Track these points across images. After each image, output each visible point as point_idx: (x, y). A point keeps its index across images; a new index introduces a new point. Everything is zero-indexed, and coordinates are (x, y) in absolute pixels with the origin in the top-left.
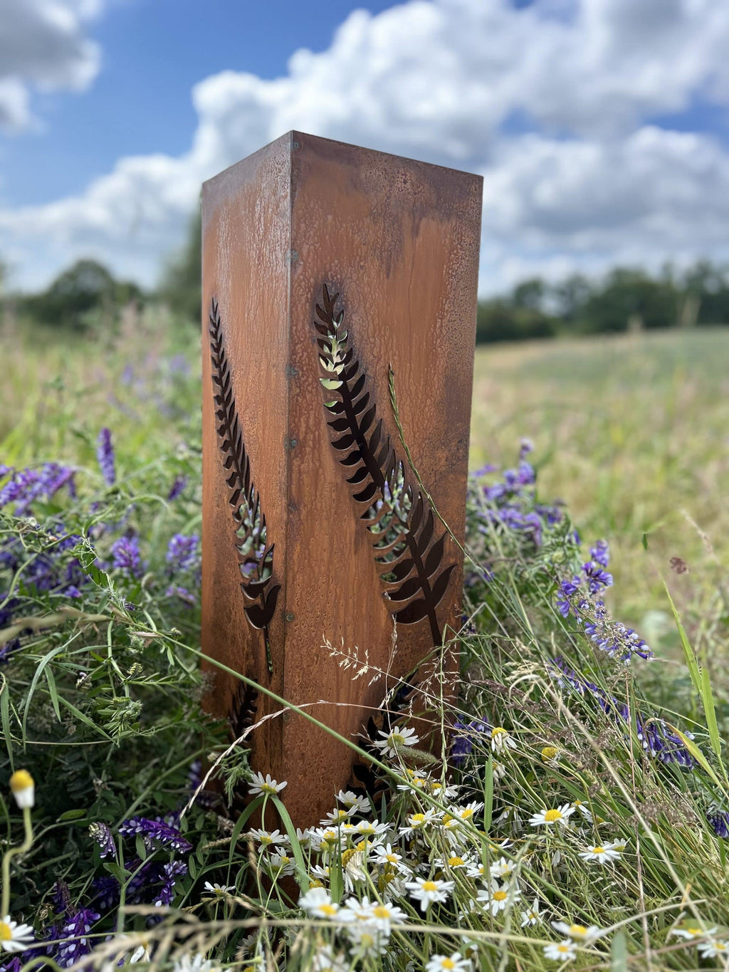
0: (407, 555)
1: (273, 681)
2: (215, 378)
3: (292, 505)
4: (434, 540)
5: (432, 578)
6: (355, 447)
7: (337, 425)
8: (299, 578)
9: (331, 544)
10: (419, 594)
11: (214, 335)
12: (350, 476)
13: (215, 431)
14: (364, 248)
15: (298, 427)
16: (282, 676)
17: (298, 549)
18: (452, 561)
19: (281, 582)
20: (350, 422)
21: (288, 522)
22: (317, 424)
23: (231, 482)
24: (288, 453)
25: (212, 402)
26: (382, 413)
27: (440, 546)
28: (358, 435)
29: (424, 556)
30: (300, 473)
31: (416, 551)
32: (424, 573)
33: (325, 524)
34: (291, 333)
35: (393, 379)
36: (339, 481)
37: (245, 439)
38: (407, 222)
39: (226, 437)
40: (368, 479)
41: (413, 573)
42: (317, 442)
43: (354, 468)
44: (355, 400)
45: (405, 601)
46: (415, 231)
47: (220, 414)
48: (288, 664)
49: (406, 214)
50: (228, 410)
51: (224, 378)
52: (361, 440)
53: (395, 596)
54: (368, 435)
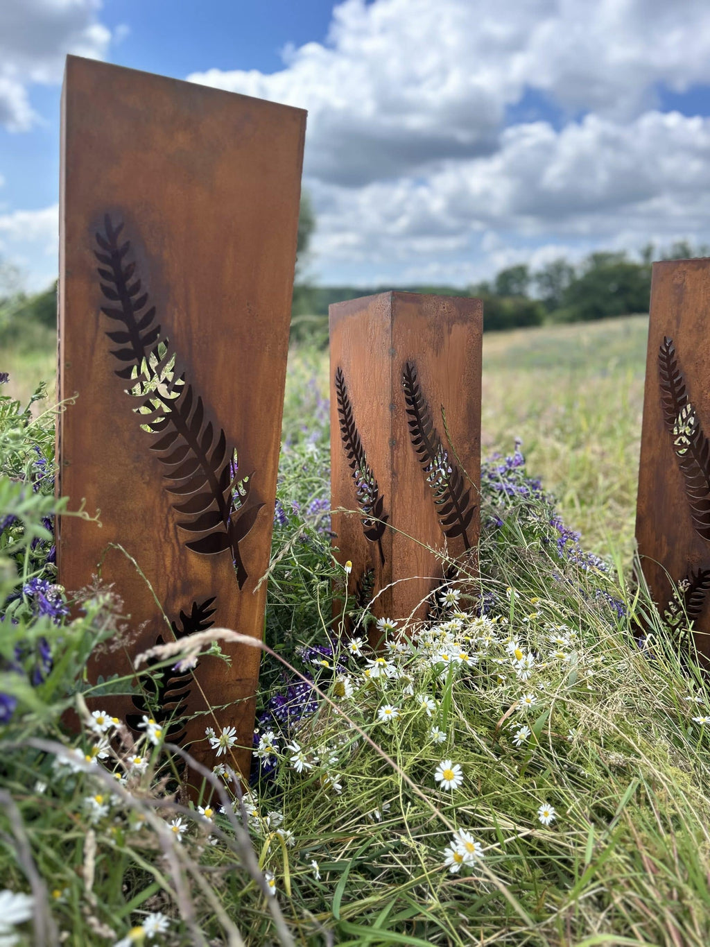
0: (450, 500)
1: (385, 566)
2: (339, 410)
3: (394, 474)
4: (464, 491)
5: (464, 513)
6: (422, 443)
7: (414, 432)
8: (398, 511)
9: (413, 494)
10: (457, 522)
11: (340, 387)
12: (421, 458)
13: (341, 439)
14: (425, 343)
15: (396, 434)
16: (391, 562)
17: (397, 496)
18: (474, 504)
19: (389, 514)
20: (420, 430)
21: (392, 483)
22: (405, 432)
23: (352, 466)
24: (392, 447)
25: (338, 423)
27: (467, 495)
28: (424, 437)
29: (459, 501)
30: (397, 457)
31: (455, 498)
32: (460, 509)
33: (409, 483)
34: (392, 388)
35: (444, 411)
36: (416, 461)
37: (362, 442)
38: (445, 327)
39: (349, 442)
40: (429, 459)
41: (454, 510)
42: (405, 441)
43: (422, 454)
44: (422, 419)
45: (450, 525)
46: (450, 332)
47: (345, 430)
48: (394, 555)
49: (445, 324)
50: (350, 427)
51: (347, 411)
52: (426, 440)
53: (445, 522)
54: (429, 437)
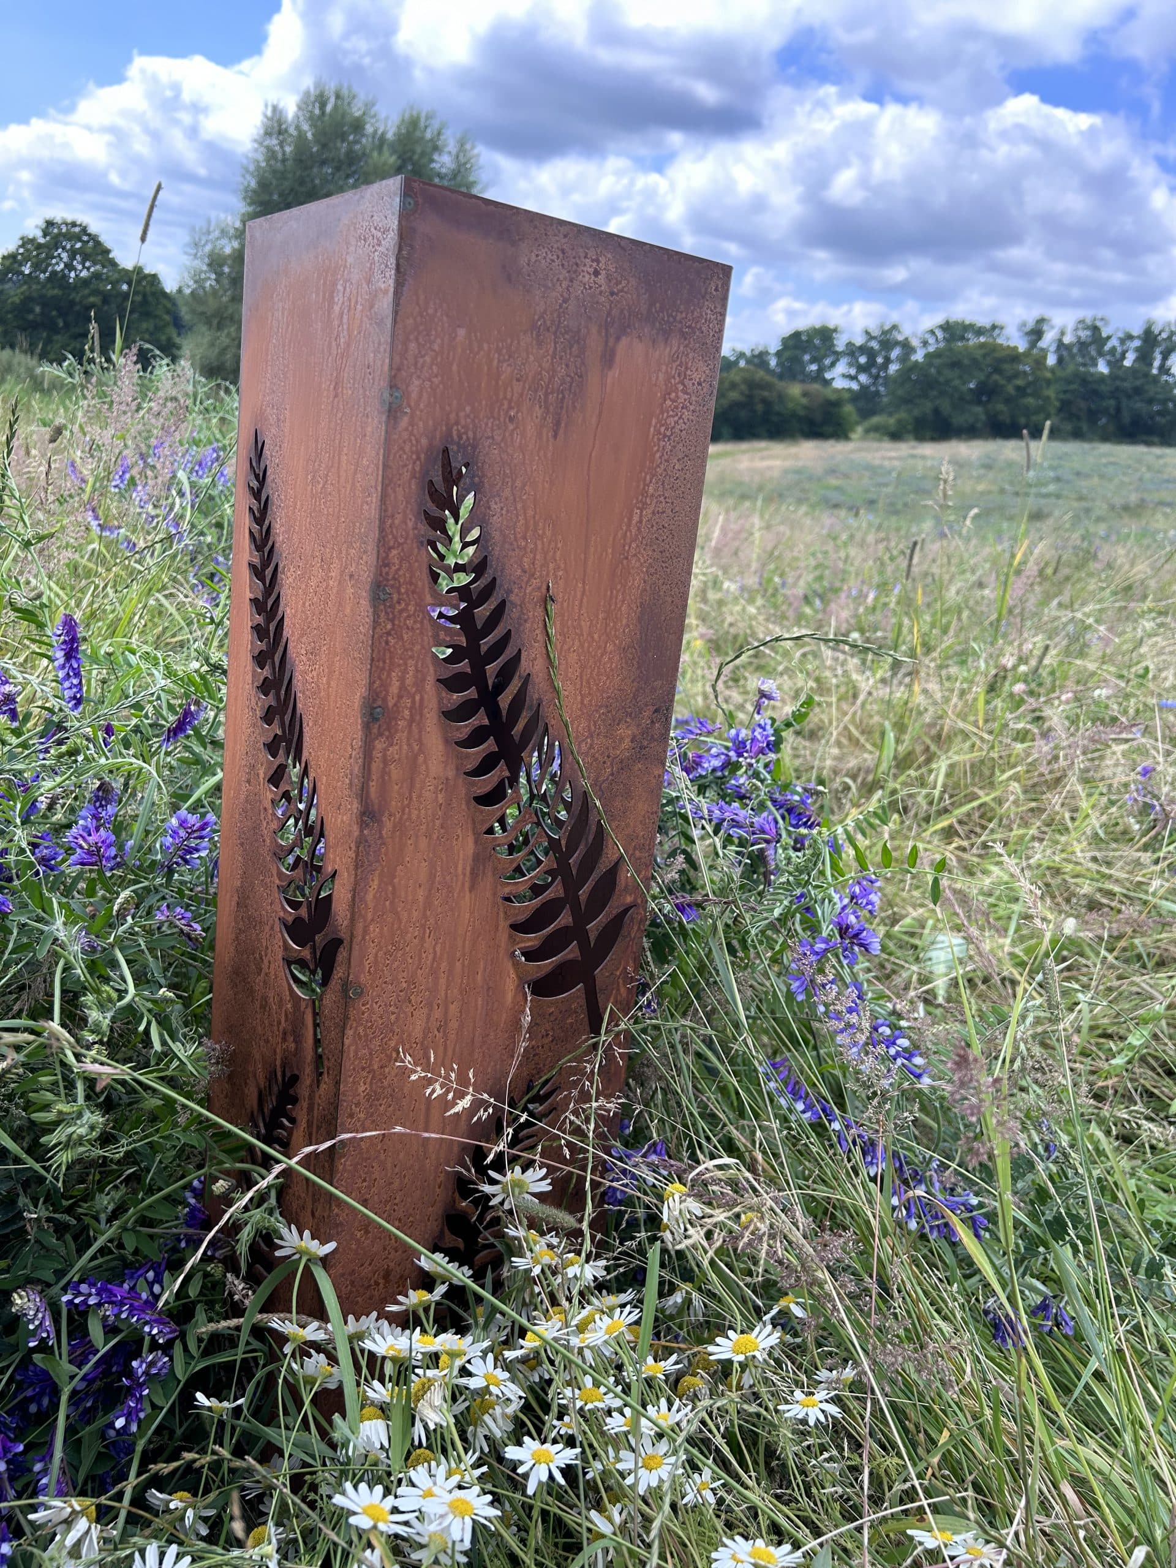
0: (556, 891)
1: (323, 1086)
2: (252, 566)
3: (369, 815)
4: (603, 866)
5: (593, 927)
6: (481, 719)
7: (452, 684)
8: (374, 930)
9: (432, 876)
10: (571, 952)
11: (256, 494)
12: (470, 766)
13: (250, 658)
14: (517, 387)
15: (385, 686)
16: (337, 1083)
17: (375, 884)
18: (629, 899)
19: (343, 934)
20: (477, 678)
21: (361, 841)
22: (419, 684)
23: (272, 748)
24: (367, 727)
25: (247, 608)
26: (532, 663)
27: (613, 872)
28: (488, 699)
29: (584, 893)
30: (385, 762)
31: (572, 886)
32: (582, 917)
33: (423, 843)
34: (382, 530)
35: (552, 608)
36: (451, 774)
37: (298, 684)
38: (594, 342)
39: (266, 672)
40: (501, 771)
41: (565, 919)
42: (417, 711)
43: (477, 753)
44: (486, 643)
45: (549, 963)
46: (608, 358)
47: (260, 631)
48: (347, 1065)
49: (594, 329)
50: (272, 627)
51: (269, 572)
52: (494, 712)
53: (530, 955)
54: (505, 700)
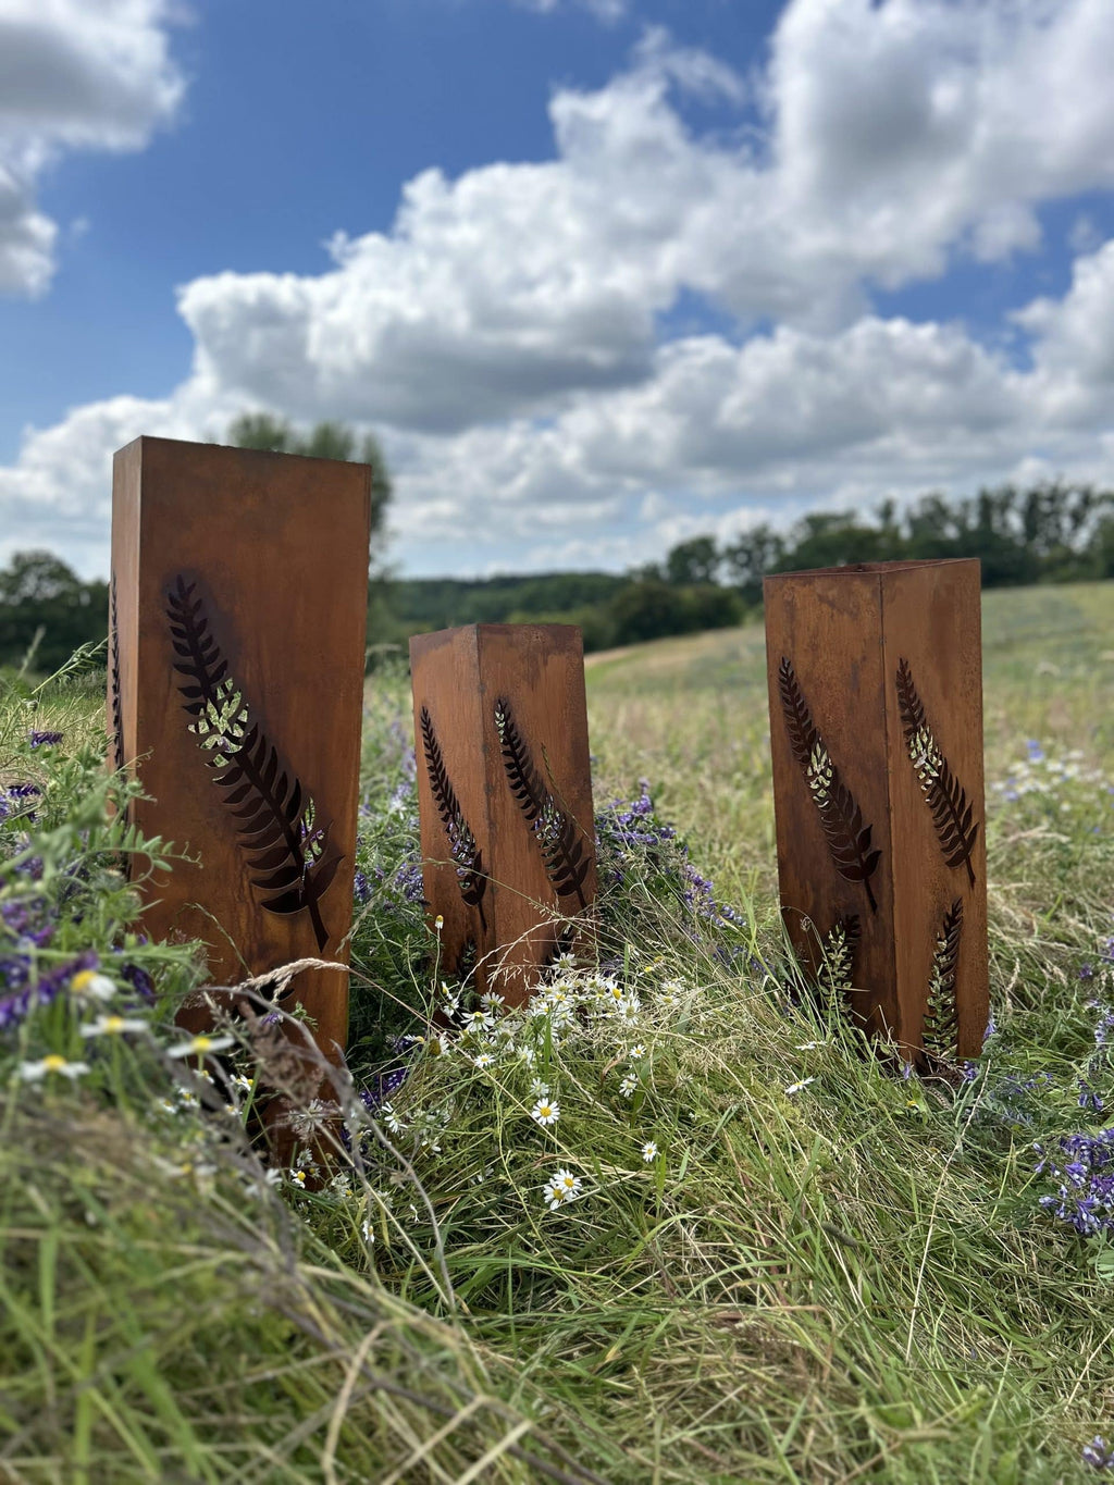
0: (560, 852)
1: (487, 933)
2: (427, 756)
3: (492, 824)
4: (576, 842)
5: (577, 867)
6: (523, 788)
7: (512, 776)
8: (499, 866)
9: (515, 846)
10: (569, 877)
11: (426, 730)
12: (522, 805)
14: (519, 677)
15: (492, 779)
16: (494, 926)
17: (497, 850)
18: (589, 856)
19: (487, 873)
20: (519, 773)
21: (491, 834)
22: (502, 775)
23: (445, 819)
24: (487, 794)
25: (427, 771)
26: (537, 767)
27: (579, 846)
28: (524, 780)
29: (570, 853)
30: (494, 805)
31: (566, 849)
32: (571, 863)
33: (511, 834)
36: (516, 808)
37: (455, 790)
38: (540, 658)
39: (439, 792)
40: (532, 807)
41: (564, 864)
42: (502, 790)
43: (524, 800)
44: (520, 761)
45: (562, 882)
46: (546, 663)
47: (434, 778)
48: (497, 919)
49: (540, 655)
50: (440, 774)
51: (435, 756)
52: (526, 784)
53: (555, 878)
54: (530, 780)
